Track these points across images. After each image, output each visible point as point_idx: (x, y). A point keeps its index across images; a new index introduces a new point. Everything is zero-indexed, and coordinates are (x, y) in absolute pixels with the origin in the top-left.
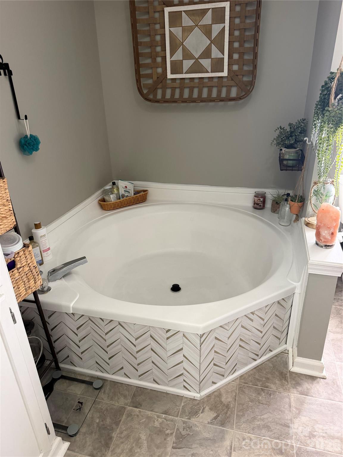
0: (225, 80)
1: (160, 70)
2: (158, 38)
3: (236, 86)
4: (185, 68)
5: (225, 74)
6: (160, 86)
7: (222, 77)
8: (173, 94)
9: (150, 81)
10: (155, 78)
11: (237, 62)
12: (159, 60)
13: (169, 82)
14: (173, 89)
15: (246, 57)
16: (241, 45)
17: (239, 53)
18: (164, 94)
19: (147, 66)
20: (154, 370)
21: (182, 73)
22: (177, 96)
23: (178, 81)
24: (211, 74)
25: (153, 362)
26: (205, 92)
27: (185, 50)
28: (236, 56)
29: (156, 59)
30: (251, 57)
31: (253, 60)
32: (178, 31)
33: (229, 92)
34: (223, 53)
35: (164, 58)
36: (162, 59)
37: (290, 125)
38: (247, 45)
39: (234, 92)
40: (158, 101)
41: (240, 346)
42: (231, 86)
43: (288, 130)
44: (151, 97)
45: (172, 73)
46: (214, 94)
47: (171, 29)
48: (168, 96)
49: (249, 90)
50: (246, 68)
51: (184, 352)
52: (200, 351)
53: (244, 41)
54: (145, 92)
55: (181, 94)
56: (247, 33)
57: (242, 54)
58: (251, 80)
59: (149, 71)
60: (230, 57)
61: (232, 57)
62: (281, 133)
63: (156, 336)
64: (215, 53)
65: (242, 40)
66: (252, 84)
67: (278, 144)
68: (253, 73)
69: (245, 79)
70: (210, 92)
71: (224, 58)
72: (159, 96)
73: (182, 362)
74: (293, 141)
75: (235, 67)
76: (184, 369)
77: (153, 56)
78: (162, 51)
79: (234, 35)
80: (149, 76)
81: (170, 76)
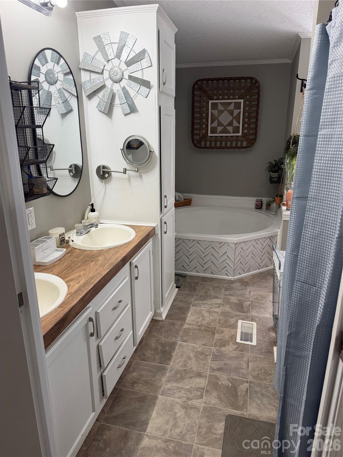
0: (240, 137)
1: (204, 131)
2: (204, 115)
3: (246, 141)
4: (218, 131)
5: (240, 134)
6: (204, 140)
7: (238, 136)
8: (211, 144)
9: (198, 137)
10: (201, 135)
11: (246, 129)
12: (204, 126)
13: (208, 138)
14: (211, 142)
15: (252, 126)
16: (249, 120)
17: (248, 124)
18: (206, 144)
19: (197, 129)
20: (212, 266)
21: (216, 133)
22: (213, 145)
23: (214, 138)
24: (232, 134)
25: (212, 262)
26: (229, 143)
27: (219, 121)
28: (246, 126)
29: (202, 126)
30: (254, 126)
31: (256, 128)
32: (215, 112)
33: (242, 144)
34: (239, 124)
35: (207, 125)
36: (206, 126)
37: (275, 161)
38: (252, 120)
39: (245, 144)
40: (203, 148)
41: (252, 257)
42: (243, 141)
43: (274, 163)
44: (198, 145)
45: (211, 133)
46: (234, 145)
47: (212, 111)
48: (208, 145)
49: (253, 143)
50: (251, 132)
51: (227, 254)
52: (235, 252)
53: (251, 119)
54: (195, 142)
55: (216, 144)
56: (252, 115)
57: (249, 125)
58: (254, 137)
59: (198, 132)
60: (243, 126)
61: (244, 126)
62: (270, 165)
63: (215, 247)
64: (235, 123)
65: (249, 118)
66: (255, 140)
67: (269, 171)
68: (255, 134)
69: (251, 137)
70: (231, 144)
71: (240, 126)
72: (203, 145)
73: (226, 259)
74: (276, 168)
75: (246, 131)
76: (227, 263)
77: (201, 124)
78: (206, 121)
79: (245, 115)
80: (198, 134)
81: (210, 135)
